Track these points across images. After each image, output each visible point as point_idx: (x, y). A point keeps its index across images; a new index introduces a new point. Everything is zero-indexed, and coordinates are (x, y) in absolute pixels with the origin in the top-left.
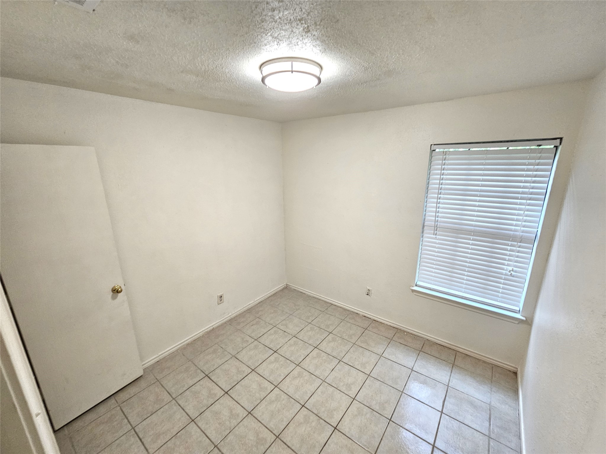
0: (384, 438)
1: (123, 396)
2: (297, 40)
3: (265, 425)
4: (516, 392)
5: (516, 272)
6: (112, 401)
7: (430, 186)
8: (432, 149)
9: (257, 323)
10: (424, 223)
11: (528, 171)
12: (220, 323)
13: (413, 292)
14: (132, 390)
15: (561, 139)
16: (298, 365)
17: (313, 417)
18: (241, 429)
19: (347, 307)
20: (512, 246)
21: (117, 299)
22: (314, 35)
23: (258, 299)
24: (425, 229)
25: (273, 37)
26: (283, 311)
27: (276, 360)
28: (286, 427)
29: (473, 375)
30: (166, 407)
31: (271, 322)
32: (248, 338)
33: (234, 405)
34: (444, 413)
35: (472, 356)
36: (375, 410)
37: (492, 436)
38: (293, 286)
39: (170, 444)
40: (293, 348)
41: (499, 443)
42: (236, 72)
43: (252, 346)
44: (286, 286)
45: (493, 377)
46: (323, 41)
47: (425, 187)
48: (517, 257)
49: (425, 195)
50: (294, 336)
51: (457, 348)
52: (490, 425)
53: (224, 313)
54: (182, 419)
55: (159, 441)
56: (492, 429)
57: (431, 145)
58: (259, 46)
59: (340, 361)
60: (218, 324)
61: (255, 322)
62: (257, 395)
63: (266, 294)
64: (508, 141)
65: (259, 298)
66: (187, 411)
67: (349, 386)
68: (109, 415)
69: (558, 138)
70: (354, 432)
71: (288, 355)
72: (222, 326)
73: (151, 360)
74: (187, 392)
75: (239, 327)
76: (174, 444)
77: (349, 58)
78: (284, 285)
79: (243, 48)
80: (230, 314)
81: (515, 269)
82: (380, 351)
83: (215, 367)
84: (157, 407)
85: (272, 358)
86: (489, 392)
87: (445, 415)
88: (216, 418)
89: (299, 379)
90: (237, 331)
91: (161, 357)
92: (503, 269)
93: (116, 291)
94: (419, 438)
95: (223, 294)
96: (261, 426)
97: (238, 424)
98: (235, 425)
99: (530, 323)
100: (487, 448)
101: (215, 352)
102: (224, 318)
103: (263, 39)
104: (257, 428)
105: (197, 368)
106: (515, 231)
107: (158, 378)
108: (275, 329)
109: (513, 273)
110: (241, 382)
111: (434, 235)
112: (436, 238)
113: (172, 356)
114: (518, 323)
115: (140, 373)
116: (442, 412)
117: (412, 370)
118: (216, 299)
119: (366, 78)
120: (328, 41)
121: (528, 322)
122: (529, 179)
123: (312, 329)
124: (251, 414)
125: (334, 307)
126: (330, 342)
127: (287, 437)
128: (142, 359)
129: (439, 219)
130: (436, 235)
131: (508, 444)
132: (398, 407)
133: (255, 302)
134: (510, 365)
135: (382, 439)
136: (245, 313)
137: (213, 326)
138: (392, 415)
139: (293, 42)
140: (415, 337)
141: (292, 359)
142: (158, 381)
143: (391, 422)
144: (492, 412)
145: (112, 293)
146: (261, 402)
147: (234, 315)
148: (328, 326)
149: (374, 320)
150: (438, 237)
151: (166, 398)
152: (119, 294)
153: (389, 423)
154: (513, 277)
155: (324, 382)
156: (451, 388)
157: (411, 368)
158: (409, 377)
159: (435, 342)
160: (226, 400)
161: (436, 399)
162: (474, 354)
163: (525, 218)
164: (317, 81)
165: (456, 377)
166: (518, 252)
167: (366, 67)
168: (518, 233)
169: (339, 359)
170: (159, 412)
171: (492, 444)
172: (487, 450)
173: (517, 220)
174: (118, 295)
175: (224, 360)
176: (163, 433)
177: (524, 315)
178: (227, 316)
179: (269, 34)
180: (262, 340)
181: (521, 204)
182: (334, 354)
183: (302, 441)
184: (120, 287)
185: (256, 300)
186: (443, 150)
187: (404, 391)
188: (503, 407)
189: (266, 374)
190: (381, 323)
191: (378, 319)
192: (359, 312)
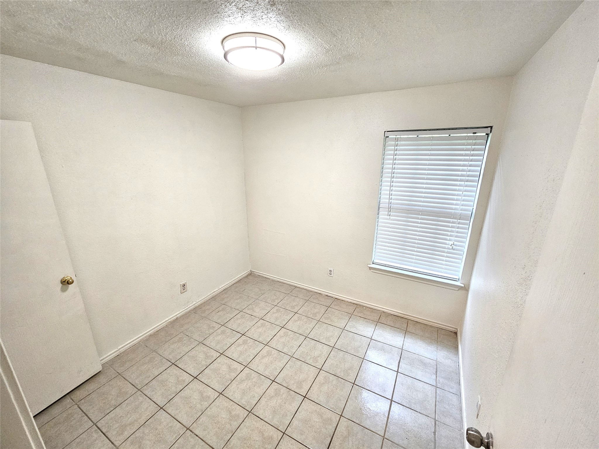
0: (349, 400)
1: (79, 394)
2: (262, 14)
3: (237, 403)
4: (456, 348)
5: (456, 246)
6: (68, 400)
7: (384, 170)
8: (386, 136)
9: (223, 310)
10: (379, 205)
11: (466, 156)
12: (184, 312)
13: (370, 269)
14: (91, 387)
15: (491, 127)
16: (266, 345)
17: (283, 390)
18: (213, 409)
19: (310, 289)
20: (453, 223)
21: (67, 292)
22: (279, 10)
23: (222, 286)
24: (380, 211)
25: (238, 8)
26: (249, 296)
27: (245, 342)
28: (258, 402)
29: (422, 338)
30: (132, 398)
31: (237, 307)
32: (214, 324)
33: (204, 388)
34: (399, 372)
35: (421, 322)
36: (340, 377)
37: (439, 385)
38: (257, 272)
39: (137, 434)
40: (260, 330)
41: (444, 390)
42: (196, 45)
43: (219, 331)
44: (251, 273)
45: (439, 338)
46: (287, 17)
47: (380, 171)
48: (457, 232)
49: (380, 179)
50: (261, 319)
51: (409, 317)
52: (437, 377)
53: (188, 302)
54: (149, 407)
55: (126, 433)
56: (439, 380)
57: (385, 132)
58: (222, 17)
59: (306, 337)
60: (182, 313)
61: (221, 308)
62: (228, 376)
63: (230, 281)
64: (449, 129)
65: (224, 285)
66: (154, 400)
67: (315, 359)
68: (65, 415)
69: (489, 127)
70: (322, 399)
71: (256, 337)
72: (186, 316)
73: (111, 354)
74: (154, 382)
75: (203, 315)
76: (143, 432)
77: (312, 38)
78: (248, 272)
79: (205, 17)
80: (194, 303)
81: (455, 243)
82: (342, 325)
83: (181, 355)
84: (120, 400)
85: (240, 341)
86: (435, 351)
87: (400, 374)
88: (186, 403)
89: (267, 357)
90: (203, 319)
91: (122, 350)
92: (446, 244)
93: (66, 283)
94: (379, 396)
95: (186, 283)
96: (233, 405)
97: (210, 405)
98: (207, 407)
99: (467, 289)
100: (435, 396)
101: (180, 340)
102: (187, 307)
103: (227, 10)
104: (230, 406)
105: (162, 358)
106: (455, 209)
107: (119, 371)
108: (241, 313)
109: (454, 247)
110: (210, 366)
111: (388, 216)
112: (390, 219)
113: (134, 348)
114: (458, 290)
115: (99, 368)
116: (398, 372)
117: (371, 339)
118: (179, 289)
119: (327, 62)
120: (293, 17)
121: (466, 289)
122: (467, 163)
123: (278, 311)
124: (222, 394)
125: (298, 289)
126: (296, 321)
127: (260, 411)
128: (100, 354)
129: (392, 201)
130: (390, 216)
131: (451, 390)
132: (360, 372)
133: (219, 289)
134: (451, 326)
135: (347, 401)
136: (210, 301)
137: (176, 315)
138: (356, 379)
139: (258, 15)
140: (372, 310)
141: (260, 339)
142: (120, 374)
143: (354, 385)
144: (438, 366)
145: (61, 285)
146: (231, 382)
147: (198, 303)
148: (293, 307)
149: (336, 298)
150: (391, 217)
151: (130, 389)
152: (70, 285)
153: (353, 387)
154: (454, 250)
155: (292, 358)
156: (404, 351)
157: (371, 338)
158: (368, 346)
159: (390, 313)
160: (196, 385)
161: (393, 361)
162: (423, 321)
163: (463, 198)
164: (280, 60)
165: (409, 341)
166: (458, 228)
167: (328, 49)
168: (458, 211)
169: (305, 336)
170: (124, 405)
171: (438, 392)
172: (435, 397)
173: (457, 200)
174: (68, 286)
175: (190, 347)
176: (130, 424)
177: (463, 283)
178: (191, 305)
179: (234, 4)
180: (229, 325)
181: (460, 186)
182: (300, 332)
183: (274, 412)
184: (71, 278)
185: (220, 287)
186: (395, 137)
187: (365, 358)
188: (447, 361)
189: (235, 356)
190: (342, 300)
191: (339, 297)
192: (322, 292)
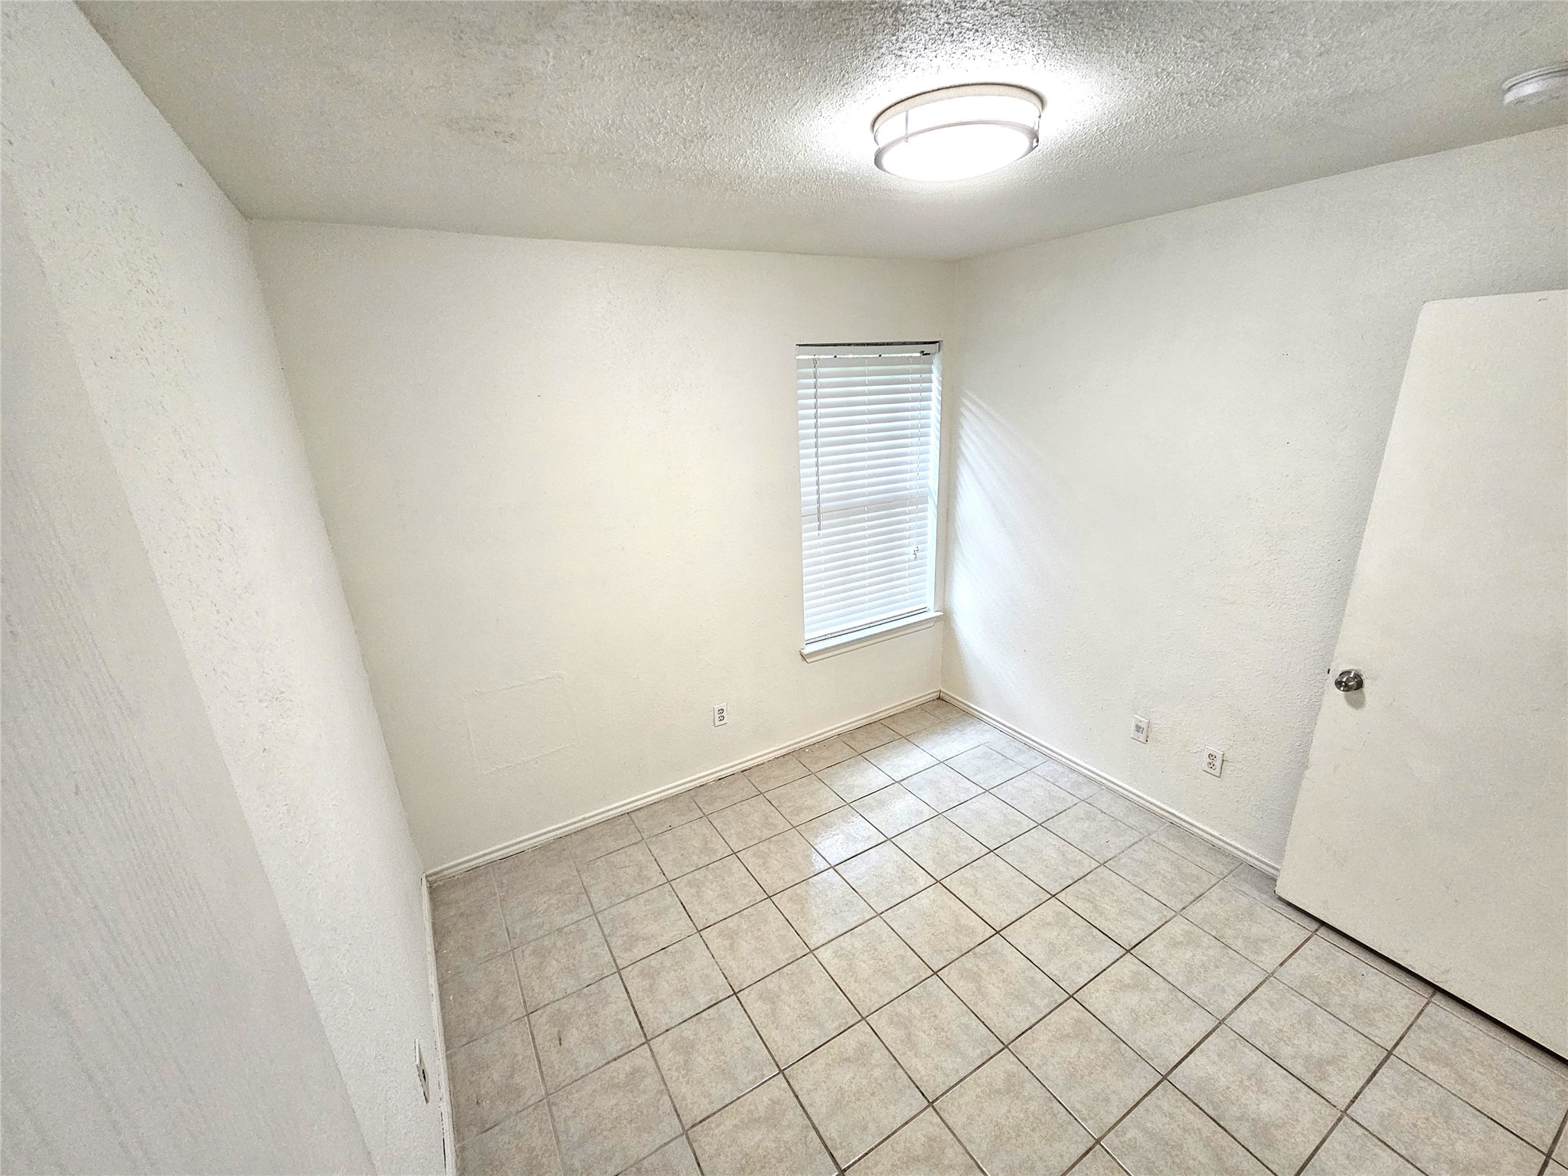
4: (967, 715)
13: (805, 660)
15: (940, 343)
18: (975, 1135)
20: (910, 512)
33: (893, 1148)
35: (895, 712)
37: (1028, 766)
41: (1038, 767)
45: (939, 717)
51: (876, 716)
52: (1012, 760)
56: (1018, 762)
82: (834, 800)
96: (975, 1080)
97: (959, 1141)
98: (962, 1151)
99: (949, 614)
104: (978, 1090)
114: (932, 628)
117: (897, 782)
121: (945, 617)
124: (934, 1101)
129: (821, 496)
130: (819, 530)
131: (1040, 761)
134: (931, 692)
140: (822, 744)
144: (994, 748)
146: (902, 1067)
149: (743, 771)
150: (822, 532)
153: (998, 856)
154: (917, 560)
155: (881, 915)
156: (947, 761)
157: (893, 782)
162: (897, 708)
165: (929, 747)
166: (917, 520)
177: (939, 607)
190: (758, 766)
191: (747, 764)
192: (703, 780)
